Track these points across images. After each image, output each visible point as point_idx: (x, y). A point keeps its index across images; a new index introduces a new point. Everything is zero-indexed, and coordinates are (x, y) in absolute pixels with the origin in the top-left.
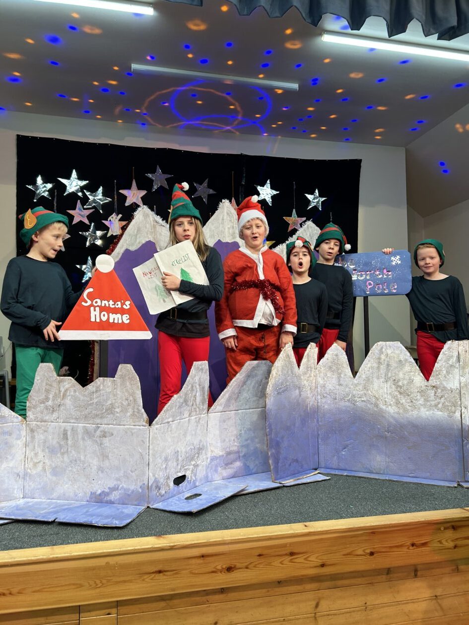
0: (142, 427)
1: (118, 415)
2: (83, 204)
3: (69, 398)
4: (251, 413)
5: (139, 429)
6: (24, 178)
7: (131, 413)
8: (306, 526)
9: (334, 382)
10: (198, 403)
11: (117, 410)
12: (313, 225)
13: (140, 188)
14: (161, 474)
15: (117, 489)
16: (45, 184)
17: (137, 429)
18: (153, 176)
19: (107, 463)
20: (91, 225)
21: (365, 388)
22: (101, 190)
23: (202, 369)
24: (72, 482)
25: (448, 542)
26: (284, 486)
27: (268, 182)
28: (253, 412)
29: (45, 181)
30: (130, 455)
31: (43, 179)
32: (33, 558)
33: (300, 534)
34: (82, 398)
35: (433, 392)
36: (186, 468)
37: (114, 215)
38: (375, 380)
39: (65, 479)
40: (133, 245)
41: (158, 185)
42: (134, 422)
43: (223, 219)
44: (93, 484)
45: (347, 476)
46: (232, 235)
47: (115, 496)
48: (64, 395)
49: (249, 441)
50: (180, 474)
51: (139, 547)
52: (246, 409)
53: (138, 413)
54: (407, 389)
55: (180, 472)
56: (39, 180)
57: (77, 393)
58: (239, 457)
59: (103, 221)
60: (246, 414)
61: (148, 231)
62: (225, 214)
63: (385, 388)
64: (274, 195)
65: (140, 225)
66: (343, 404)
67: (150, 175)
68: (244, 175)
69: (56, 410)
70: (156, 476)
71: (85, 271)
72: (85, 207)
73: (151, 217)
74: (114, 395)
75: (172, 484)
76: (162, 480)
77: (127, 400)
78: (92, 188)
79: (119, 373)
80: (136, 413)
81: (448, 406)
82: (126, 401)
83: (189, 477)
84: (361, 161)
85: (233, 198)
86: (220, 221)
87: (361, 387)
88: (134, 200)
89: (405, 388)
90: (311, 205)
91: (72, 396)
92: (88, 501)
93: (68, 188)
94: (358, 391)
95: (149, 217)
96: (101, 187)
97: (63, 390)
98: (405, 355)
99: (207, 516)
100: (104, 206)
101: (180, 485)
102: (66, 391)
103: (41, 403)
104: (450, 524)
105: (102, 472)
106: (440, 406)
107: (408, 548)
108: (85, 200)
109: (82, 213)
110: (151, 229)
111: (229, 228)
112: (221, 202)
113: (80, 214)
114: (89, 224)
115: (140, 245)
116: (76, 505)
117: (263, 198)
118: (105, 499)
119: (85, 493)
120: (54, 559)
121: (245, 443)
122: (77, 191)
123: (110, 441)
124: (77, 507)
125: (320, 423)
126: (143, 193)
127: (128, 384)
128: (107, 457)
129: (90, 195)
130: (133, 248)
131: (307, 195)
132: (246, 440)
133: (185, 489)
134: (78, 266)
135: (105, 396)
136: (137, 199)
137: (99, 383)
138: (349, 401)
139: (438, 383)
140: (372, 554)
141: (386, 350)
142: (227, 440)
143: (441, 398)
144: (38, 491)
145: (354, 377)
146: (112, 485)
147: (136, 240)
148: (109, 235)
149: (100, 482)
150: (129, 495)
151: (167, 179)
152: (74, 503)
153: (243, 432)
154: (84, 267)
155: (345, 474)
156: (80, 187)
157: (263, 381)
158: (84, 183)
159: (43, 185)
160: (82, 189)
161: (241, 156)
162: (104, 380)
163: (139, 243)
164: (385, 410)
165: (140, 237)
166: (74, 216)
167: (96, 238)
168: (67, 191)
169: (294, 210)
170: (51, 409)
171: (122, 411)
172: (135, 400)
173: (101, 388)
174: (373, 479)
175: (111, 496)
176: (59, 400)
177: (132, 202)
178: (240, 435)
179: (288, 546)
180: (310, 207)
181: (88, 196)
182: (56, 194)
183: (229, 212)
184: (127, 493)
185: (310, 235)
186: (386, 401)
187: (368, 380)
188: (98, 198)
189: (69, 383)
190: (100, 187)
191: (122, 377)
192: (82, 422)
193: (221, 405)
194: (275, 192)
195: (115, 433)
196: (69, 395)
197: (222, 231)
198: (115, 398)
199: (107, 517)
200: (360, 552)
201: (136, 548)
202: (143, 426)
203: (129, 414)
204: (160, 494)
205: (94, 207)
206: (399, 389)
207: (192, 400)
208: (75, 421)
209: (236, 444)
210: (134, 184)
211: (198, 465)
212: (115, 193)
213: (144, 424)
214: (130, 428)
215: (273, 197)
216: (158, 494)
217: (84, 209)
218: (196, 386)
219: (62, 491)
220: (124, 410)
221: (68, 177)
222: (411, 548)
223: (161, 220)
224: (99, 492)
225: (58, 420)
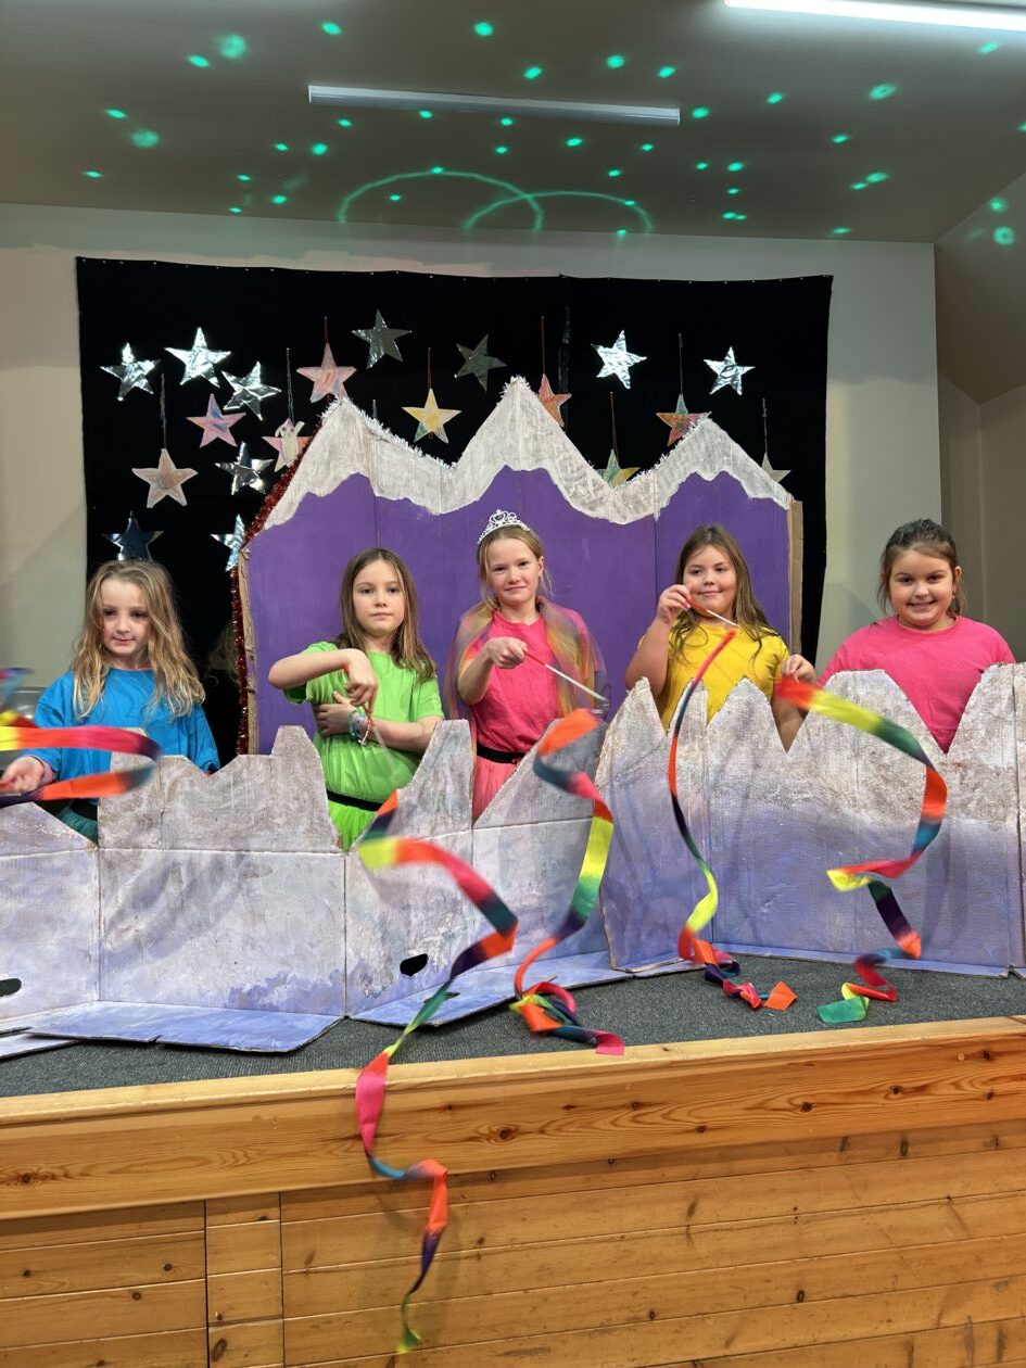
0: (329, 854)
1: (280, 830)
2: (221, 402)
3: (181, 797)
4: (564, 829)
5: (324, 858)
6: (96, 352)
7: (306, 826)
8: (666, 1050)
9: (743, 761)
10: (450, 807)
11: (279, 821)
12: (715, 426)
13: (340, 362)
14: (372, 950)
15: (284, 981)
16: (139, 363)
17: (318, 858)
18: (367, 334)
19: (261, 929)
20: (238, 449)
21: (810, 772)
22: (257, 369)
23: (456, 737)
24: (193, 968)
25: (973, 1086)
26: (635, 978)
27: (622, 336)
28: (570, 825)
29: (140, 356)
30: (307, 913)
31: (134, 352)
32: (108, 1106)
33: (654, 1065)
34: (207, 797)
35: (958, 775)
36: (426, 940)
37: (287, 424)
38: (832, 753)
39: (179, 963)
40: (321, 483)
41: (379, 354)
42: (314, 845)
43: (513, 420)
44: (233, 971)
45: (771, 958)
46: (533, 456)
47: (278, 996)
48: (172, 790)
49: (561, 888)
50: (415, 953)
51: (319, 1088)
52: (554, 820)
53: (321, 825)
54: (901, 772)
55: (414, 948)
56: (127, 354)
57: (197, 788)
58: (543, 919)
59: (265, 438)
60: (556, 830)
61: (353, 452)
62: (518, 408)
63: (854, 770)
64: (636, 364)
65: (336, 441)
66: (761, 808)
67: (362, 333)
68: (568, 323)
69: (157, 823)
70: (362, 954)
71: (231, 547)
72: (226, 408)
73: (358, 421)
74: (271, 791)
75: (397, 972)
76: (375, 964)
77: (298, 799)
78: (240, 368)
79: (278, 745)
80: (316, 826)
81: (989, 806)
82: (296, 802)
83: (435, 959)
84: (831, 278)
85: (544, 376)
86: (507, 424)
87: (801, 771)
88: (330, 390)
89: (896, 770)
90: (717, 385)
91: (186, 793)
92: (225, 1007)
93: (188, 369)
94: (795, 779)
95: (355, 421)
96: (258, 364)
97: (167, 782)
98: (897, 698)
99: (467, 1032)
100: (266, 405)
101: (416, 975)
102: (174, 783)
103: (125, 810)
104: (981, 1048)
105: (253, 947)
106: (972, 806)
107: (886, 1097)
108: (225, 393)
109: (220, 422)
110: (360, 449)
111: (525, 439)
112: (509, 382)
113: (215, 425)
114: (234, 445)
115: (338, 483)
116: (200, 1014)
117: (611, 372)
118: (260, 1001)
119: (221, 991)
120: (149, 1109)
121: (554, 891)
122: (208, 374)
123: (265, 883)
124: (204, 1017)
125: (714, 848)
126: (349, 372)
127: (298, 766)
128: (262, 916)
129: (235, 381)
130: (322, 491)
131: (709, 362)
132: (557, 885)
133: (427, 983)
134: (216, 537)
135: (253, 793)
136: (336, 387)
137: (240, 766)
138: (775, 799)
139: (969, 757)
140: (807, 1107)
141: (854, 689)
142: (515, 884)
143: (974, 789)
144: (127, 986)
145: (787, 748)
146: (273, 974)
147: (328, 473)
148: (278, 467)
149: (248, 968)
150: (307, 994)
151: (398, 341)
152: (199, 1010)
153: (549, 868)
154: (229, 537)
155: (768, 954)
156: (214, 364)
157: (590, 762)
158: (221, 356)
159: (136, 366)
160: (218, 369)
161: (561, 281)
162: (248, 758)
163: (335, 479)
164: (854, 818)
165: (336, 467)
166: (202, 430)
167: (251, 476)
168: (187, 375)
169: (681, 398)
170: (147, 821)
171: (288, 823)
172: (313, 800)
173: (245, 775)
174: (827, 963)
175: (271, 996)
176: (161, 803)
177: (324, 394)
178: (544, 873)
179: (628, 1088)
180: (717, 388)
181: (233, 385)
182: (163, 383)
183: (527, 405)
184: (302, 988)
185: (707, 448)
186: (855, 800)
187: (815, 754)
188: (252, 387)
189: (179, 768)
190: (255, 364)
191: (287, 753)
192: (209, 847)
193: (500, 810)
194: (637, 359)
195: (276, 867)
196: (181, 793)
197: (511, 445)
198: (275, 796)
199: (261, 1035)
200: (782, 1103)
201: (314, 1089)
202: (331, 852)
203: (302, 829)
204: (371, 993)
205: (244, 408)
206: (883, 772)
207: (436, 800)
208: (195, 845)
209: (534, 892)
210: (328, 353)
211: (453, 936)
212: (289, 375)
213: (334, 847)
214: (306, 858)
215: (633, 370)
216: (367, 992)
217: (224, 413)
218: (444, 772)
219: (175, 987)
220: (292, 821)
221: (187, 345)
222: (893, 1096)
223: (380, 427)
224: (248, 987)
225: (160, 843)
